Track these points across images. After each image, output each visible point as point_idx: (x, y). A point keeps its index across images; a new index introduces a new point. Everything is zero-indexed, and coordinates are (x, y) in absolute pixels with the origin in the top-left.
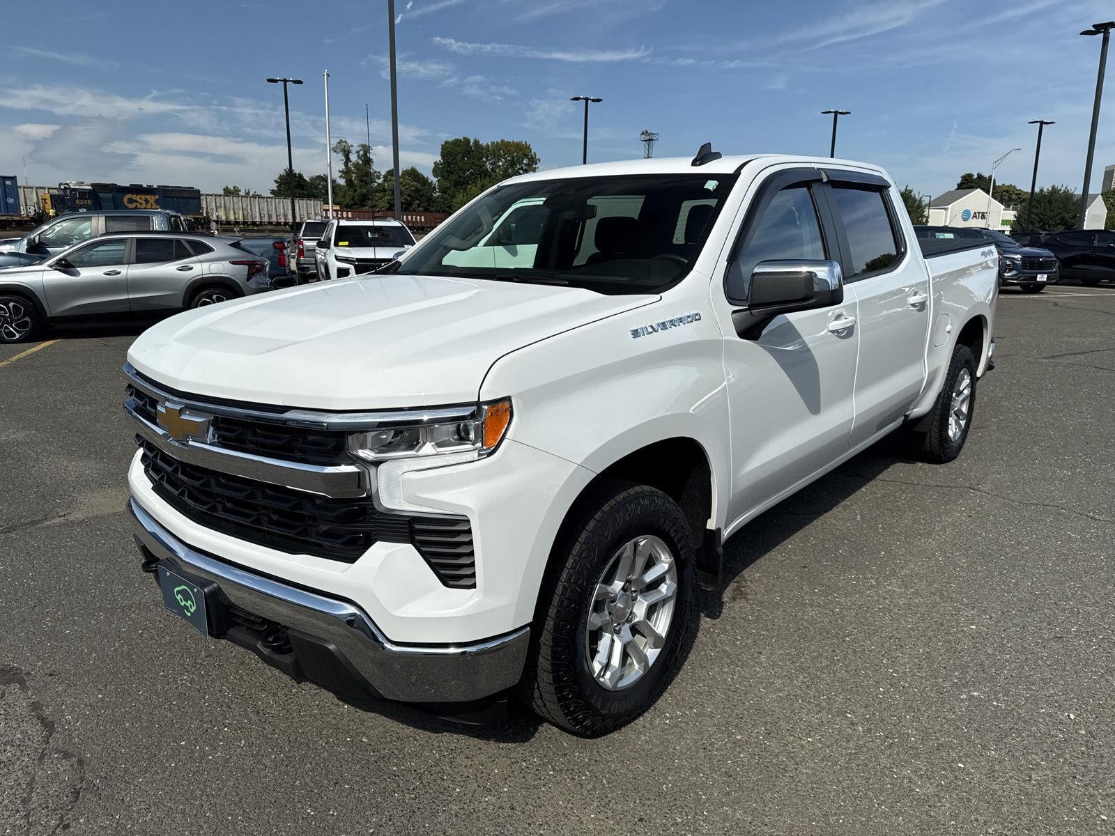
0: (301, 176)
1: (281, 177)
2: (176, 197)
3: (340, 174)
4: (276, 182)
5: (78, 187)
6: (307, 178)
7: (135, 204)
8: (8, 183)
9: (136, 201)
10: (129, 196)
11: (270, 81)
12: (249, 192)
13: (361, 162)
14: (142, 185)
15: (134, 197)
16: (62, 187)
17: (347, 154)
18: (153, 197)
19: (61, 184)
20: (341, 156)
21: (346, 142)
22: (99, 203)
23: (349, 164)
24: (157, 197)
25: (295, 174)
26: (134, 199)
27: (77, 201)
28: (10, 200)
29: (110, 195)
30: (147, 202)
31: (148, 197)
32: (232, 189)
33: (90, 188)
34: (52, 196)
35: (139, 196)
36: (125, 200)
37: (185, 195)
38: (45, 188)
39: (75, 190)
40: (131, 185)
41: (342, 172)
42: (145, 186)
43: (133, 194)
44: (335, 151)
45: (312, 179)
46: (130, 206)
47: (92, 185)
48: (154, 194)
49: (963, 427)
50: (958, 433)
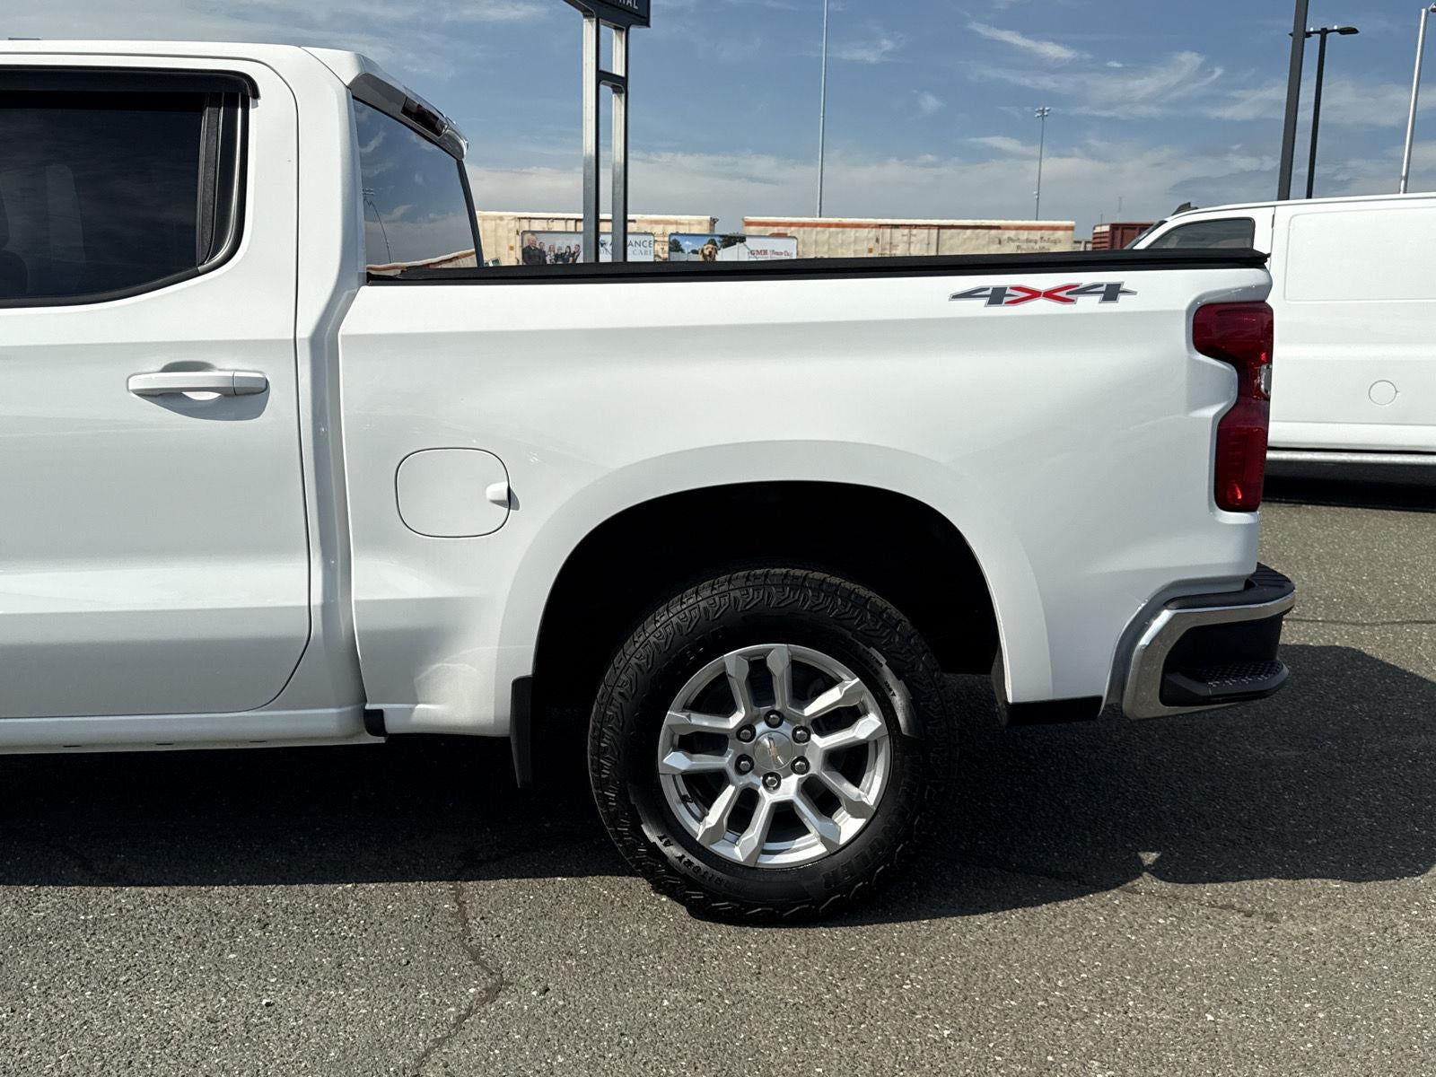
49: (844, 839)
50: (805, 850)
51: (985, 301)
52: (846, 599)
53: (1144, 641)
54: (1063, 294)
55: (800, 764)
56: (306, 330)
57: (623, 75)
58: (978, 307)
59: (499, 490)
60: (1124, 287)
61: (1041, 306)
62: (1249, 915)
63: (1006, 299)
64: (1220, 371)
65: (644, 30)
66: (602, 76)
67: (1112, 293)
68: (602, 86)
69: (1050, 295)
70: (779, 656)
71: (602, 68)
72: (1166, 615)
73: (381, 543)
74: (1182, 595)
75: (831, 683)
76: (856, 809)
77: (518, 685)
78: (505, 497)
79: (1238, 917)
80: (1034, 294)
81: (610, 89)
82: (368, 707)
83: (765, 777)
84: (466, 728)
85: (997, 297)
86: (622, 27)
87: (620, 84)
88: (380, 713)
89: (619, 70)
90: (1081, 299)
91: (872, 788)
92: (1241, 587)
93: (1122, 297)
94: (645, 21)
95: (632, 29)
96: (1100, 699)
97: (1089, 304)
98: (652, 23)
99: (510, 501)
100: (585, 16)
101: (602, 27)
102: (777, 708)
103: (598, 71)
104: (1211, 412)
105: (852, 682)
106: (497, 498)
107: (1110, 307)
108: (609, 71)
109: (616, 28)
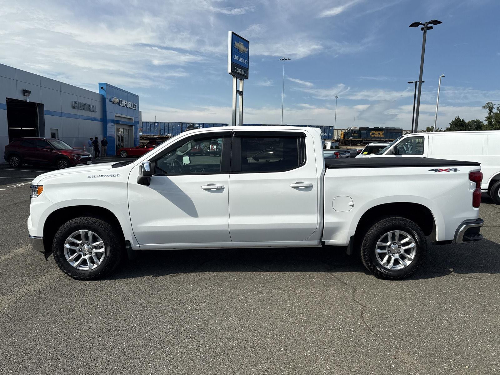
0: (463, 121)
1: (453, 122)
2: (392, 132)
3: (485, 119)
4: (450, 124)
5: (354, 129)
6: (466, 121)
7: (374, 135)
8: (331, 128)
9: (375, 134)
10: (373, 132)
11: (409, 83)
12: (438, 129)
13: (498, 112)
14: (378, 128)
15: (374, 132)
16: (348, 129)
17: (491, 109)
18: (382, 132)
19: (348, 128)
20: (488, 110)
21: (491, 103)
22: (361, 135)
23: (492, 114)
24: (384, 132)
25: (461, 120)
26: (374, 133)
27: (353, 134)
28: (330, 134)
29: (365, 132)
30: (379, 134)
31: (380, 132)
32: (431, 127)
33: (358, 129)
34: (344, 133)
35: (376, 132)
36: (371, 133)
37: (396, 131)
38: (344, 130)
39: (352, 130)
40: (374, 128)
41: (487, 118)
42: (380, 128)
43: (374, 131)
44: (484, 108)
45: (469, 122)
46: (372, 136)
47: (359, 128)
48: (383, 131)
49: (407, 265)
50: (400, 267)
51: (434, 171)
52: (410, 223)
53: (460, 230)
54: (447, 170)
55: (399, 252)
56: (319, 177)
57: (242, 91)
58: (433, 172)
59: (351, 203)
60: (458, 169)
61: (444, 172)
62: (477, 279)
63: (438, 171)
64: (473, 184)
65: (247, 80)
66: (237, 91)
67: (456, 170)
68: (237, 94)
69: (445, 170)
70: (398, 232)
71: (237, 89)
72: (464, 226)
73: (329, 212)
74: (467, 222)
75: (406, 237)
76: (410, 259)
77: (352, 237)
78: (352, 205)
79: (475, 279)
80: (443, 170)
81: (239, 94)
82: (322, 240)
83: (393, 254)
84: (340, 244)
85: (436, 171)
86: (242, 79)
87: (241, 93)
88: (324, 241)
89: (241, 90)
90: (451, 171)
91: (412, 256)
92: (475, 221)
93: (457, 171)
94: (247, 78)
95: (244, 80)
96: (452, 240)
97: (452, 172)
98: (249, 78)
99: (353, 206)
100: (233, 77)
101: (237, 80)
102: (396, 241)
103: (236, 90)
104: (472, 191)
105: (410, 237)
106: (351, 205)
107: (455, 173)
108: (238, 90)
109: (240, 80)
